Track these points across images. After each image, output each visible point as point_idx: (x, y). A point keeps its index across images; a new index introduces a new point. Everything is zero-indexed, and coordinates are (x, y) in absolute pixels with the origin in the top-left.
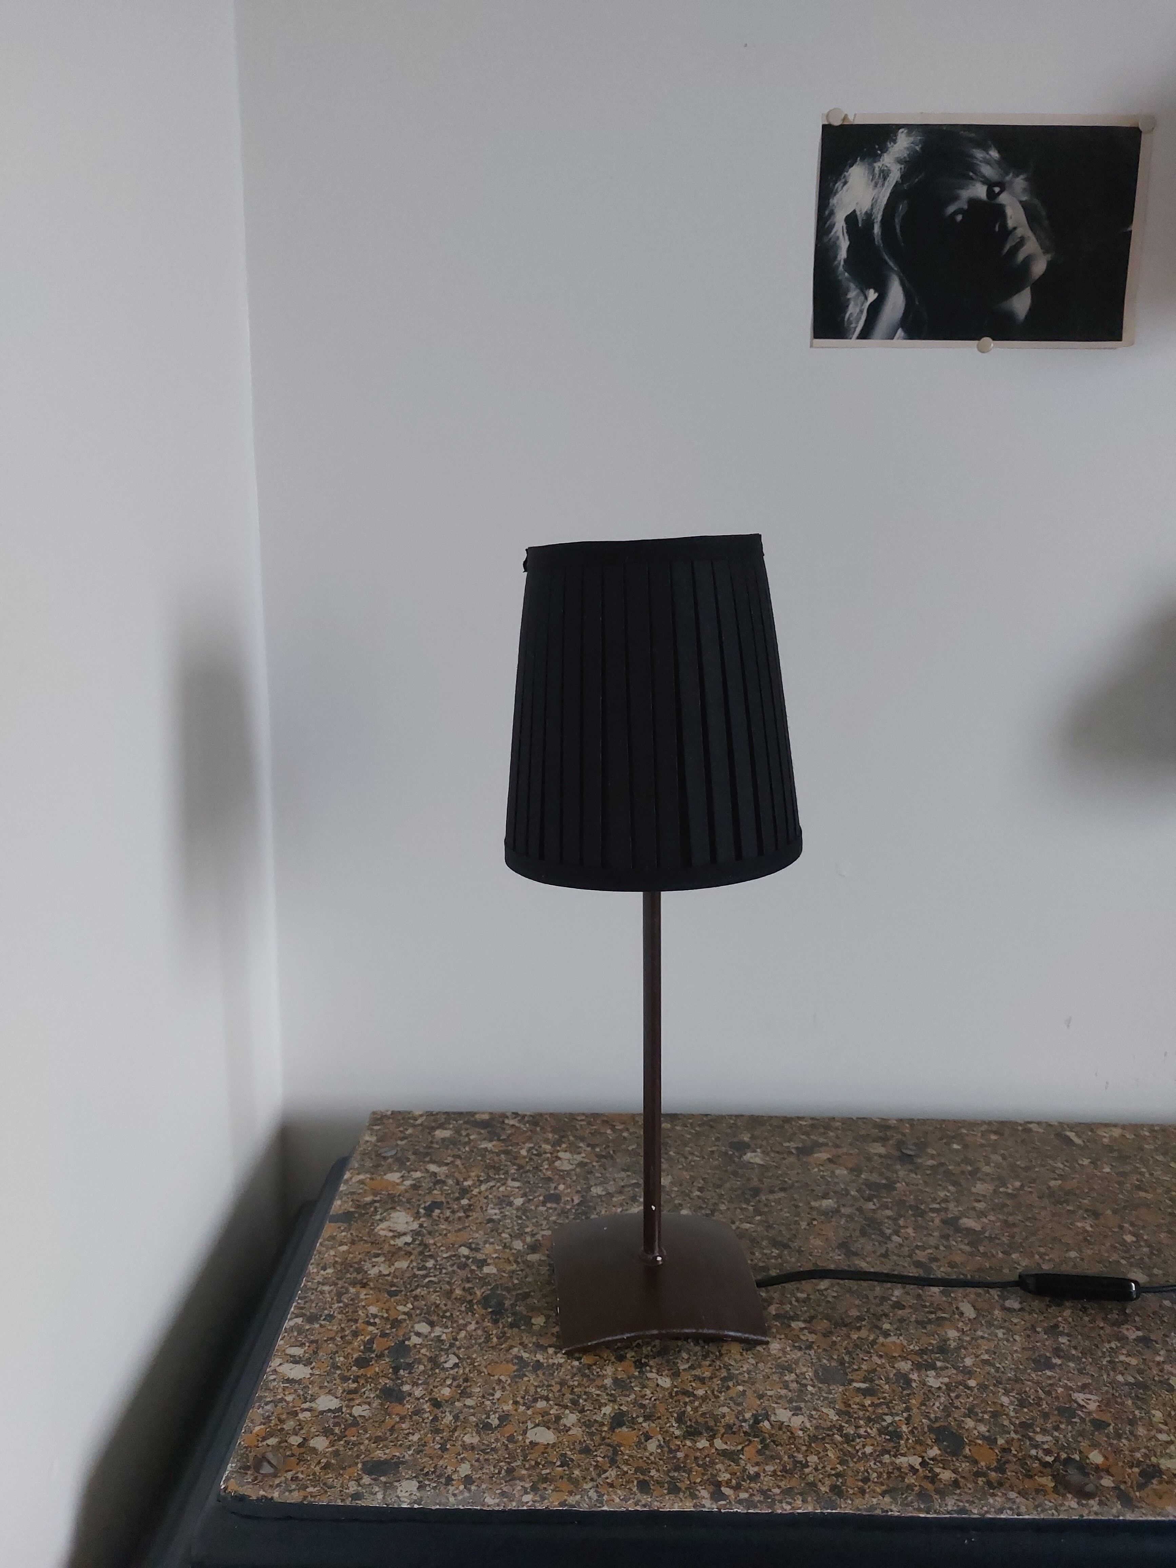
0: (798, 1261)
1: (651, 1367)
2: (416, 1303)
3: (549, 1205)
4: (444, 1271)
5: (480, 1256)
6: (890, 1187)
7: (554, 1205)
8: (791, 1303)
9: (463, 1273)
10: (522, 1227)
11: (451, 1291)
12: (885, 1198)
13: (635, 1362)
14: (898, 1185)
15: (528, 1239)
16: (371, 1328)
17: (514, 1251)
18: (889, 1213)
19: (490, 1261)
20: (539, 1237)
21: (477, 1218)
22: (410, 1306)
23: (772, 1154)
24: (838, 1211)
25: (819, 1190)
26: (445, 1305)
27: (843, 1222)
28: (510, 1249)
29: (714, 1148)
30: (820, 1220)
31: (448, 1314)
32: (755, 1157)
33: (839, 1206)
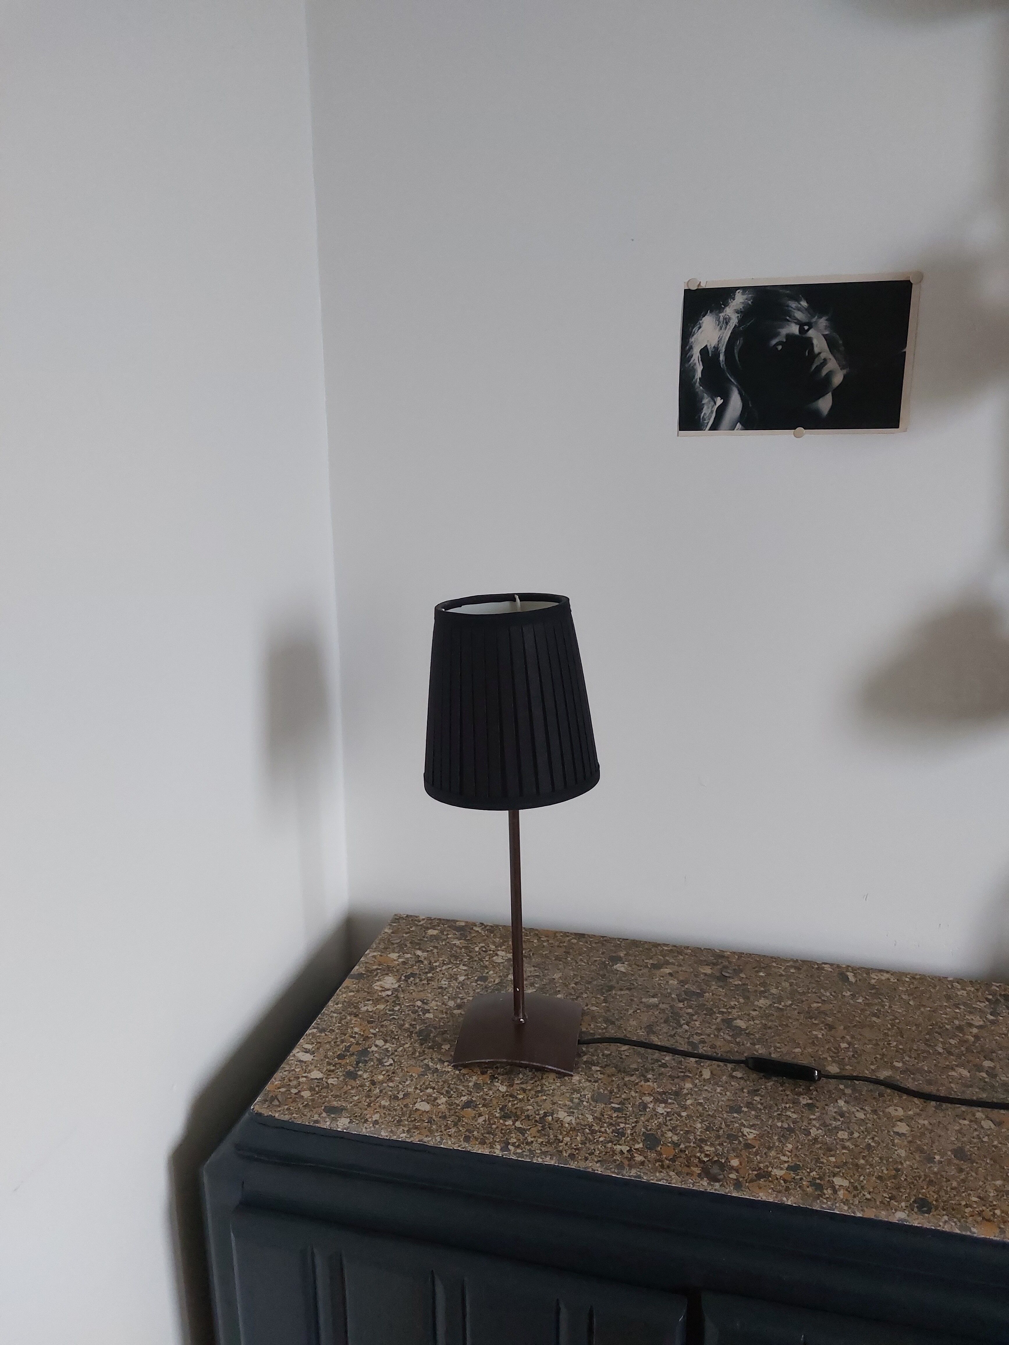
2: (381, 1029)
3: (479, 982)
4: (403, 1013)
5: (426, 1007)
6: (701, 995)
7: (482, 983)
9: (413, 1016)
10: (457, 993)
12: (693, 1001)
14: (707, 994)
15: (459, 1001)
16: (352, 1039)
17: (447, 1007)
18: (690, 1011)
19: (431, 1011)
20: (465, 1001)
21: (433, 985)
22: (377, 1030)
23: (634, 966)
24: (657, 1006)
25: (652, 992)
26: (397, 1032)
27: (657, 1013)
28: (446, 1005)
29: (598, 959)
30: (642, 1010)
31: (397, 1037)
32: (622, 966)
33: (659, 1003)
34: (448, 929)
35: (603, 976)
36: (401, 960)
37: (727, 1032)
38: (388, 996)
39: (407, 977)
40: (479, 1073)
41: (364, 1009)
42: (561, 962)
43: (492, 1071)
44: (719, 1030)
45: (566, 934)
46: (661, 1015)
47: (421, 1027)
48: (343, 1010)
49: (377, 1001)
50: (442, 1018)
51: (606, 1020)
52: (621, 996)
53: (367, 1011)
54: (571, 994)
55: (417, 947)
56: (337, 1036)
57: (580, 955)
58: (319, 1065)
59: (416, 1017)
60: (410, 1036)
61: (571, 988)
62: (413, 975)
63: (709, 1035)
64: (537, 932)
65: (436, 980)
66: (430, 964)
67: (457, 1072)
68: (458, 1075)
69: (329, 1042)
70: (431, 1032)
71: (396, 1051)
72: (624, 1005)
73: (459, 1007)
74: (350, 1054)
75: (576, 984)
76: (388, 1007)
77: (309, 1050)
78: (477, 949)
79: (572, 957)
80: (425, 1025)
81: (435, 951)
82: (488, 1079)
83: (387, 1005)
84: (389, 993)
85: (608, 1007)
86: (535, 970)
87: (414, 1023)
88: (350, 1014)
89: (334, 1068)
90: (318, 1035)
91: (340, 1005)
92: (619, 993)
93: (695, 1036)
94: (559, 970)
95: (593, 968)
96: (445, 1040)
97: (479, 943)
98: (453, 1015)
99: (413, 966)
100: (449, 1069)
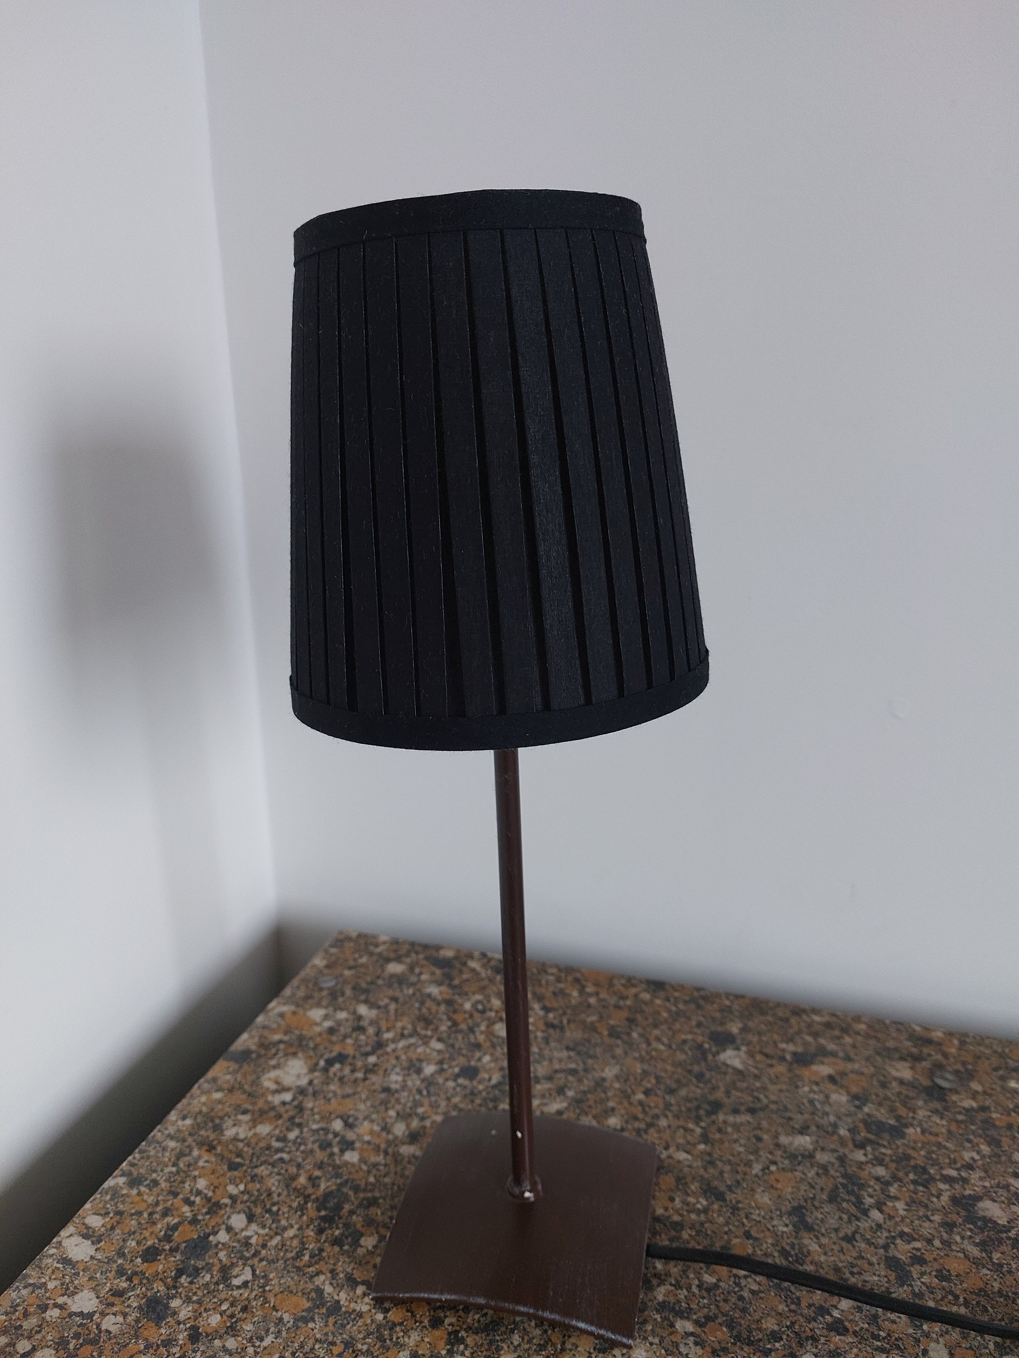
0: (727, 1223)
1: (466, 1346)
2: (250, 1186)
3: (461, 1081)
4: (302, 1148)
5: (350, 1136)
6: (897, 1132)
8: (689, 1288)
9: (320, 1155)
10: (417, 1104)
11: (294, 1178)
12: (885, 1147)
13: (449, 1334)
14: (910, 1131)
15: (415, 1123)
16: (186, 1209)
17: (391, 1137)
18: (881, 1171)
19: (358, 1145)
20: (428, 1123)
21: (374, 1084)
22: (242, 1187)
23: (759, 1057)
24: (811, 1156)
25: (799, 1120)
26: (279, 1195)
27: (811, 1174)
28: (388, 1133)
29: (689, 1037)
30: (781, 1165)
31: (275, 1209)
32: (736, 1056)
33: (816, 1149)
34: (425, 962)
35: (700, 1077)
36: (328, 1024)
37: (969, 1233)
38: (284, 1103)
39: (330, 1063)
40: (426, 1322)
41: (230, 1133)
42: (619, 1042)
43: (453, 1320)
44: (949, 1226)
45: (630, 981)
46: (821, 1181)
47: (329, 1183)
48: (190, 1134)
49: (260, 1116)
50: (375, 1165)
51: (709, 1191)
52: (736, 1127)
53: (236, 1139)
54: (636, 1118)
55: (363, 997)
56: (160, 1198)
57: (656, 1026)
58: (98, 1275)
59: (326, 1160)
60: (302, 1208)
61: (636, 1103)
62: (341, 1058)
63: (929, 1241)
64: (578, 975)
65: (381, 1072)
66: (378, 1034)
67: (380, 1317)
68: (379, 1326)
69: (139, 1213)
70: (347, 1199)
71: (264, 1246)
72: (742, 1149)
73: (413, 1137)
74: (171, 1248)
75: (647, 1092)
76: (277, 1132)
77: (94, 1232)
78: (468, 1006)
79: (640, 1030)
80: (339, 1181)
81: (393, 1007)
82: (442, 1343)
83: (276, 1127)
84: (288, 1097)
85: (710, 1154)
86: (570, 1057)
87: (317, 1173)
88: (201, 1144)
89: (125, 1285)
90: (124, 1192)
91: (188, 1122)
92: (731, 1119)
93: (898, 1241)
94: (613, 1057)
95: (681, 1057)
96: (370, 1222)
97: (474, 993)
98: (397, 1158)
99: (345, 1037)
100: (364, 1306)
